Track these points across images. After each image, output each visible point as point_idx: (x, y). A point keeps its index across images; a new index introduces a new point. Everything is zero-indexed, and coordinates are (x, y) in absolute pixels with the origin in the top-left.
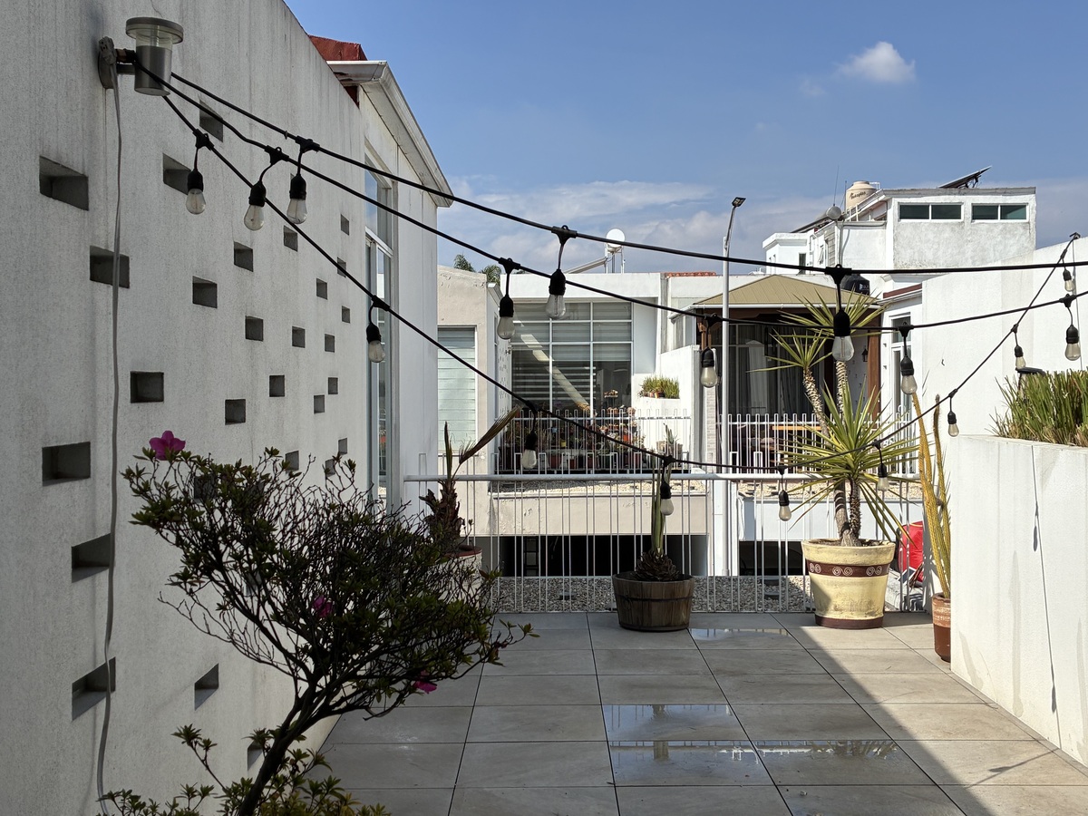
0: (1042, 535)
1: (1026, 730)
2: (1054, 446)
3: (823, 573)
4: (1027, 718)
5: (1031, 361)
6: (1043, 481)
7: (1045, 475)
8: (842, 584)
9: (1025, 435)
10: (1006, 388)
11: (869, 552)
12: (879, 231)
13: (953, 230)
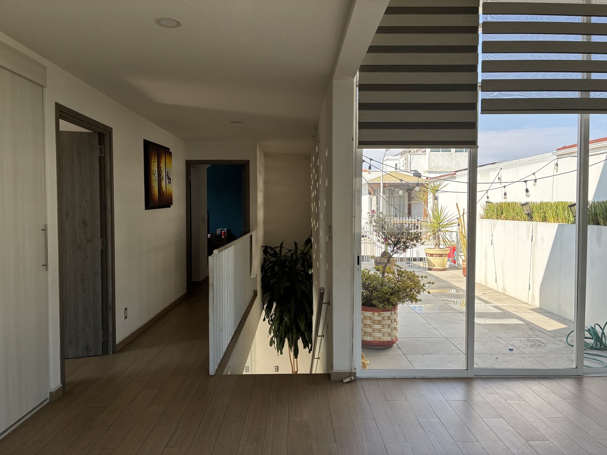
0: (494, 242)
1: (489, 288)
2: (496, 220)
3: (430, 256)
4: (489, 285)
5: (491, 200)
6: (494, 228)
7: (494, 227)
8: (436, 259)
9: (488, 218)
10: (483, 206)
11: (443, 251)
12: (424, 156)
13: (448, 156)
